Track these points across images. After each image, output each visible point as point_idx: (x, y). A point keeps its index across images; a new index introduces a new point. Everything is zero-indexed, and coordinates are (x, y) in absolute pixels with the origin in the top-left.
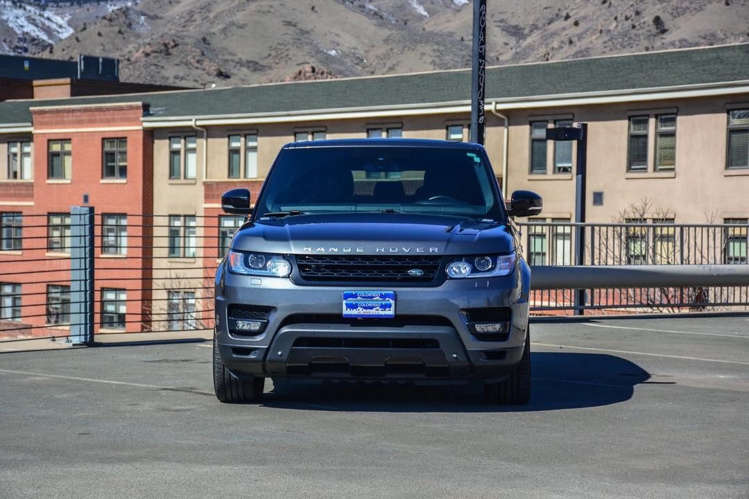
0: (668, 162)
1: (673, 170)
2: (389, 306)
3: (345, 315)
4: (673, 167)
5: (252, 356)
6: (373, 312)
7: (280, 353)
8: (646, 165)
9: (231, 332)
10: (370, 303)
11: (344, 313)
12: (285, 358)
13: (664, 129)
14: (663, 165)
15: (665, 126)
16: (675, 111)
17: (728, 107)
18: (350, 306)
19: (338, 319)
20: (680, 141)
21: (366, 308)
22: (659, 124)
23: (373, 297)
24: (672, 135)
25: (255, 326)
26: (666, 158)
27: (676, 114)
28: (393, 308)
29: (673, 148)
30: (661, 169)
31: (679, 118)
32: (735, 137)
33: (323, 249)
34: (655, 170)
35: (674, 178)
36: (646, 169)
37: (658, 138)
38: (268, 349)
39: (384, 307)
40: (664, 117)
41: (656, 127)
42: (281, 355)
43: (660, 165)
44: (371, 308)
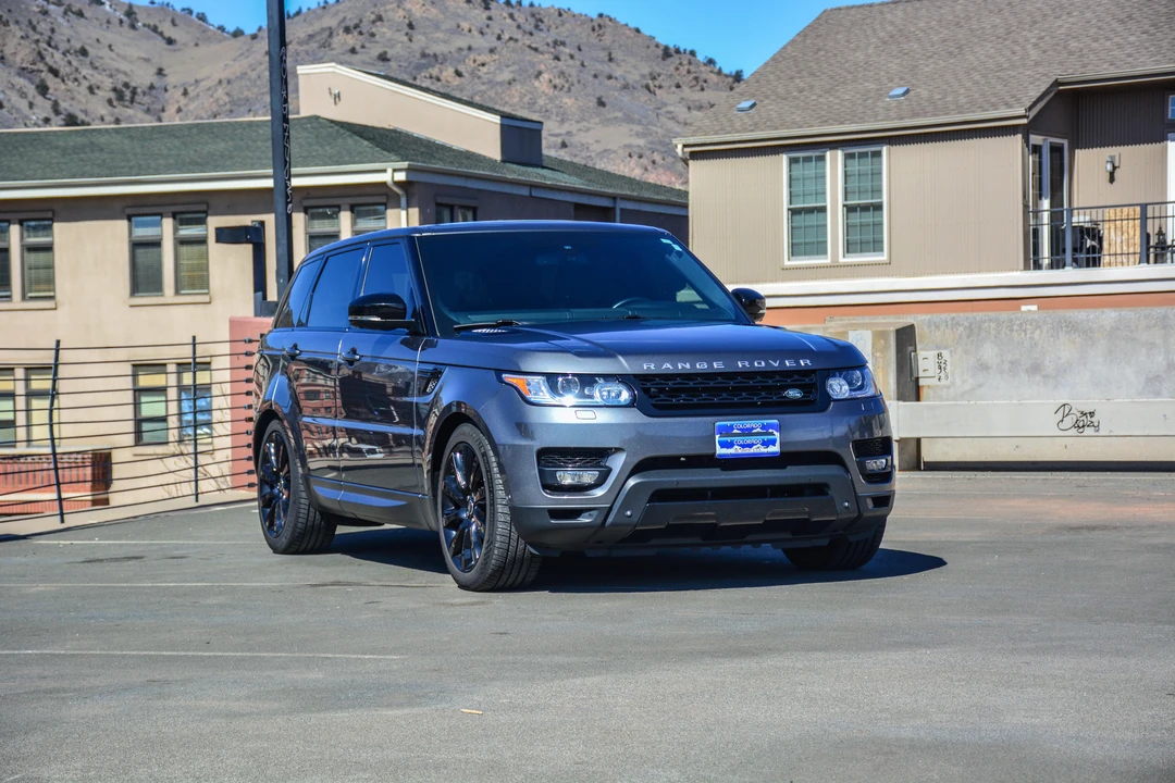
0: (43, 287)
1: (52, 298)
2: (773, 442)
3: (720, 455)
4: (52, 294)
5: (584, 520)
6: (753, 450)
7: (629, 513)
8: (10, 290)
9: (545, 487)
10: (749, 440)
11: (718, 452)
12: (635, 519)
13: (33, 240)
14: (36, 291)
15: (35, 236)
16: (50, 215)
17: (129, 211)
18: (723, 445)
19: (710, 461)
20: (61, 258)
21: (743, 446)
22: (25, 234)
23: (753, 429)
24: (48, 248)
25: (588, 477)
26: (38, 282)
27: (52, 220)
28: (778, 444)
29: (50, 267)
30: (31, 298)
31: (56, 226)
32: (140, 251)
33: (669, 366)
34: (24, 298)
35: (55, 309)
36: (9, 297)
37: (26, 254)
38: (610, 509)
39: (766, 444)
40: (33, 223)
41: (22, 238)
42: (630, 517)
43: (31, 292)
44: (750, 446)
